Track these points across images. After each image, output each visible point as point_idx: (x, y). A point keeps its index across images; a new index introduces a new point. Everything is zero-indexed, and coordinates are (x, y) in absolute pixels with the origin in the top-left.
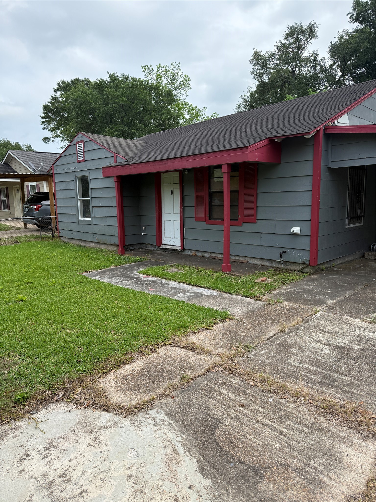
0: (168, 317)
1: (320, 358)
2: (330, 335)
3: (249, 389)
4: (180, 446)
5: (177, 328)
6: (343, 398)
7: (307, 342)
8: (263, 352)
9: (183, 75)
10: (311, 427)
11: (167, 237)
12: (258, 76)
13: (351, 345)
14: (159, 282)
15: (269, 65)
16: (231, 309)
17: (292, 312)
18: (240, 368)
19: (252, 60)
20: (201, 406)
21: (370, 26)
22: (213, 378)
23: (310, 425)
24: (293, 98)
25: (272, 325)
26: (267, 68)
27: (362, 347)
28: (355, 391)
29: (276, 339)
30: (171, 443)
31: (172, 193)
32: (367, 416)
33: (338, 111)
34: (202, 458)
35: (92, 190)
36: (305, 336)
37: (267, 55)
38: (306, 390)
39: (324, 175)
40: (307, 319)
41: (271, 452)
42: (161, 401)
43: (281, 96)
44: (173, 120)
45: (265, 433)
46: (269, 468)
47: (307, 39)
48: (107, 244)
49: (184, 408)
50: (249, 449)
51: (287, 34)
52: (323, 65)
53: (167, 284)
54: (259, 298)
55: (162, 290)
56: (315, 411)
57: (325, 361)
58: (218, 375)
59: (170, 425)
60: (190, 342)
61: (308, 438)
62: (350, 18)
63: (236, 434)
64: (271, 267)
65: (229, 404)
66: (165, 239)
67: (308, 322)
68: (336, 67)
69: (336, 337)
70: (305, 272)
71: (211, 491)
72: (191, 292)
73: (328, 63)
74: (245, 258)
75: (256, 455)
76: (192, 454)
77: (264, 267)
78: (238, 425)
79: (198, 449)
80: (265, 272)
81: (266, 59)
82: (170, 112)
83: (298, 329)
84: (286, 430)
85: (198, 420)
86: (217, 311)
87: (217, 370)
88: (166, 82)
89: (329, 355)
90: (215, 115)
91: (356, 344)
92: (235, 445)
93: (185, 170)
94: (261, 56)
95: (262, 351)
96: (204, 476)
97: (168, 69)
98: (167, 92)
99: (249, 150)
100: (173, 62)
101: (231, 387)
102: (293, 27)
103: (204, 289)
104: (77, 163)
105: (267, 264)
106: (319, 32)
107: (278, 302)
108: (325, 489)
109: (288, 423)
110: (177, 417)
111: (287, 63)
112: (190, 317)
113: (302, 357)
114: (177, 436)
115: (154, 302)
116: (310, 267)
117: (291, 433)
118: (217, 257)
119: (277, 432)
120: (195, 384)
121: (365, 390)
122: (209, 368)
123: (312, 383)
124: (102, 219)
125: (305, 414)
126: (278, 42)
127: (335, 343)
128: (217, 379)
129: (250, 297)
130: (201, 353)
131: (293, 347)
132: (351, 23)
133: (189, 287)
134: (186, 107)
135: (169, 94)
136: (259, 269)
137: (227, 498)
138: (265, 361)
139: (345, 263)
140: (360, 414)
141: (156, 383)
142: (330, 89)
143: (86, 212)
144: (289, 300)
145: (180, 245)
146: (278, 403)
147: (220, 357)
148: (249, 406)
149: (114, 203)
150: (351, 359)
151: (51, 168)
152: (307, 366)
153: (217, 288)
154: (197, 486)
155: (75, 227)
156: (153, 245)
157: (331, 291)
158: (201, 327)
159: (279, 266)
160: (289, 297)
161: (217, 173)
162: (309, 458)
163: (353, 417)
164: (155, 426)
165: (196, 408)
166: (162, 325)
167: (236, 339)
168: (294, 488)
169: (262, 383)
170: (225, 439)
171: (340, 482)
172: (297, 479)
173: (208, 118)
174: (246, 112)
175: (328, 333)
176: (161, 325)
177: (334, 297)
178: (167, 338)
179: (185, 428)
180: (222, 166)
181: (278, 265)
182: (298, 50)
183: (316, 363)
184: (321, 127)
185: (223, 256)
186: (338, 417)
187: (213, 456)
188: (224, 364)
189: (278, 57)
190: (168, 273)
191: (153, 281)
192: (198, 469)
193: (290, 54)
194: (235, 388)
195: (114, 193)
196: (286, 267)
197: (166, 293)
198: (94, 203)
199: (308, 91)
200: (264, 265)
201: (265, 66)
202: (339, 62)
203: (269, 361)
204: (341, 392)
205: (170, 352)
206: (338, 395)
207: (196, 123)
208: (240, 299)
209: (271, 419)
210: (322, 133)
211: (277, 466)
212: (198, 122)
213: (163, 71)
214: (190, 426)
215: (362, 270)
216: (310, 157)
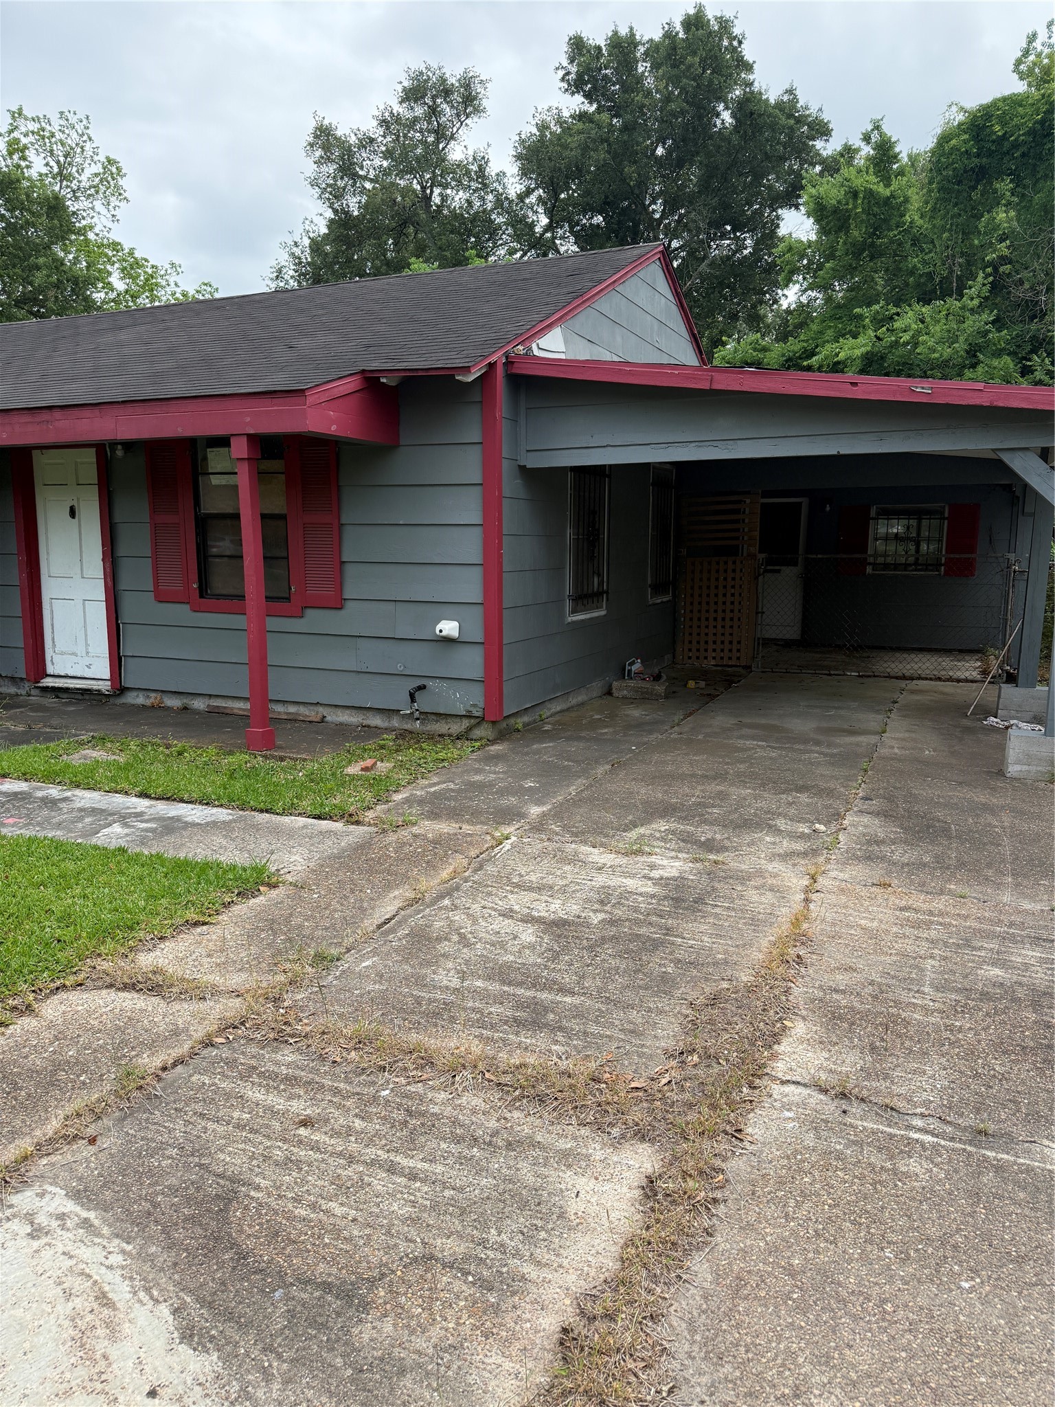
0: (70, 901)
1: (512, 958)
2: (535, 895)
3: (325, 1072)
4: (118, 1279)
5: (103, 933)
6: (567, 1051)
7: (480, 920)
8: (364, 964)
9: (102, 158)
10: (490, 1144)
11: (62, 653)
12: (331, 193)
13: (583, 915)
14: (40, 794)
15: (362, 168)
16: (273, 857)
17: (443, 847)
18: (301, 1020)
19: (311, 145)
20: (183, 1148)
21: (610, 109)
22: (218, 1063)
23: (488, 1139)
24: (428, 270)
25: (389, 887)
26: (354, 176)
27: (608, 916)
28: (593, 1028)
29: (400, 923)
30: (89, 1276)
31: (73, 513)
32: (620, 1086)
33: (537, 317)
34: (188, 1300)
36: (474, 906)
37: (353, 140)
38: (476, 1048)
39: (511, 485)
40: (478, 859)
41: (388, 1233)
42: (53, 1158)
43: (396, 258)
44: (73, 290)
45: (370, 1185)
46: (383, 1275)
47: (458, 115)
49: (129, 1165)
50: (327, 1240)
51: (404, 89)
52: (501, 191)
53: (65, 799)
54: (355, 818)
55: (48, 820)
56: (500, 1099)
57: (524, 964)
58: (234, 1051)
59: (86, 1224)
60: (145, 970)
61: (484, 1174)
62: (563, 79)
63: (290, 1205)
64: (388, 730)
65: (268, 1126)
66: (56, 658)
67: (480, 868)
68: (534, 201)
69: (549, 899)
70: (474, 737)
71: (216, 1386)
72: (146, 817)
73: (514, 187)
74: (316, 708)
75: (347, 1252)
76: (155, 1293)
77: (369, 732)
78: (296, 1178)
79: (176, 1277)
80: (371, 744)
81: (351, 151)
82: (62, 264)
83: (457, 888)
84: (426, 1166)
85: (174, 1190)
86: (233, 868)
87: (231, 1037)
88: (44, 170)
89: (532, 947)
90: (209, 289)
91: (595, 911)
92: (288, 1239)
93: (114, 444)
94: (337, 139)
95: (364, 961)
96: (195, 1349)
97: (48, 127)
98: (47, 199)
99: (310, 400)
100: (66, 111)
101: (274, 1076)
102: (421, 73)
103: (190, 806)
105: (377, 721)
106: (490, 100)
107: (406, 824)
108: (525, 1293)
109: (433, 1144)
110: (108, 1195)
111: (411, 171)
112: (144, 894)
113: (467, 962)
114: (110, 1253)
115: (21, 859)
116: (485, 725)
117: (439, 1169)
118: (232, 709)
119: (403, 1175)
120: (164, 1089)
121: (617, 1022)
122: (209, 1035)
123: (493, 1027)
125: (474, 1112)
126: (382, 107)
127: (546, 914)
128: (231, 1063)
129: (331, 818)
130: (183, 997)
131: (446, 939)
132: (565, 92)
133: (142, 804)
134: (114, 256)
135: (55, 207)
136: (355, 738)
137: (265, 1394)
138: (371, 987)
139: (568, 710)
140: (604, 1086)
141: (34, 1106)
142: (522, 257)
144: (434, 815)
145: (108, 676)
146: (406, 1096)
147: (240, 999)
148: (327, 1121)
150: (583, 948)
152: (479, 983)
153: (231, 800)
154: (175, 1382)
156: (13, 680)
157: (538, 782)
158: (181, 921)
159: (408, 726)
160: (436, 808)
161: (216, 460)
162: (486, 1227)
163: (590, 1097)
164: (33, 1238)
165: (169, 1157)
166: (51, 928)
167: (290, 940)
168: (449, 1313)
169: (362, 1049)
170: (257, 1227)
171: (560, 1266)
172: (458, 1286)
173: (184, 295)
174: (302, 293)
175: (531, 889)
176: (48, 930)
177: (543, 797)
178: (69, 965)
179: (133, 1223)
180: (233, 440)
181: (407, 723)
182: (438, 141)
183: (500, 973)
184: (498, 357)
185: (248, 706)
186: (555, 1104)
187: (223, 1284)
188: (253, 1016)
189: (384, 149)
190: (68, 766)
191: (16, 794)
192: (176, 1335)
193: (416, 147)
194: (286, 1078)
196: (429, 728)
197: (63, 829)
199: (467, 254)
200: (369, 726)
201: (348, 168)
202: (541, 191)
203: (381, 987)
204: (560, 1039)
205: (80, 1008)
206: (554, 1047)
207: (149, 305)
208: (301, 824)
209: (385, 1145)
210: (500, 372)
211: (404, 1267)
212: (157, 304)
213: (33, 133)
214: (149, 1214)
215: (606, 727)
216: (475, 435)
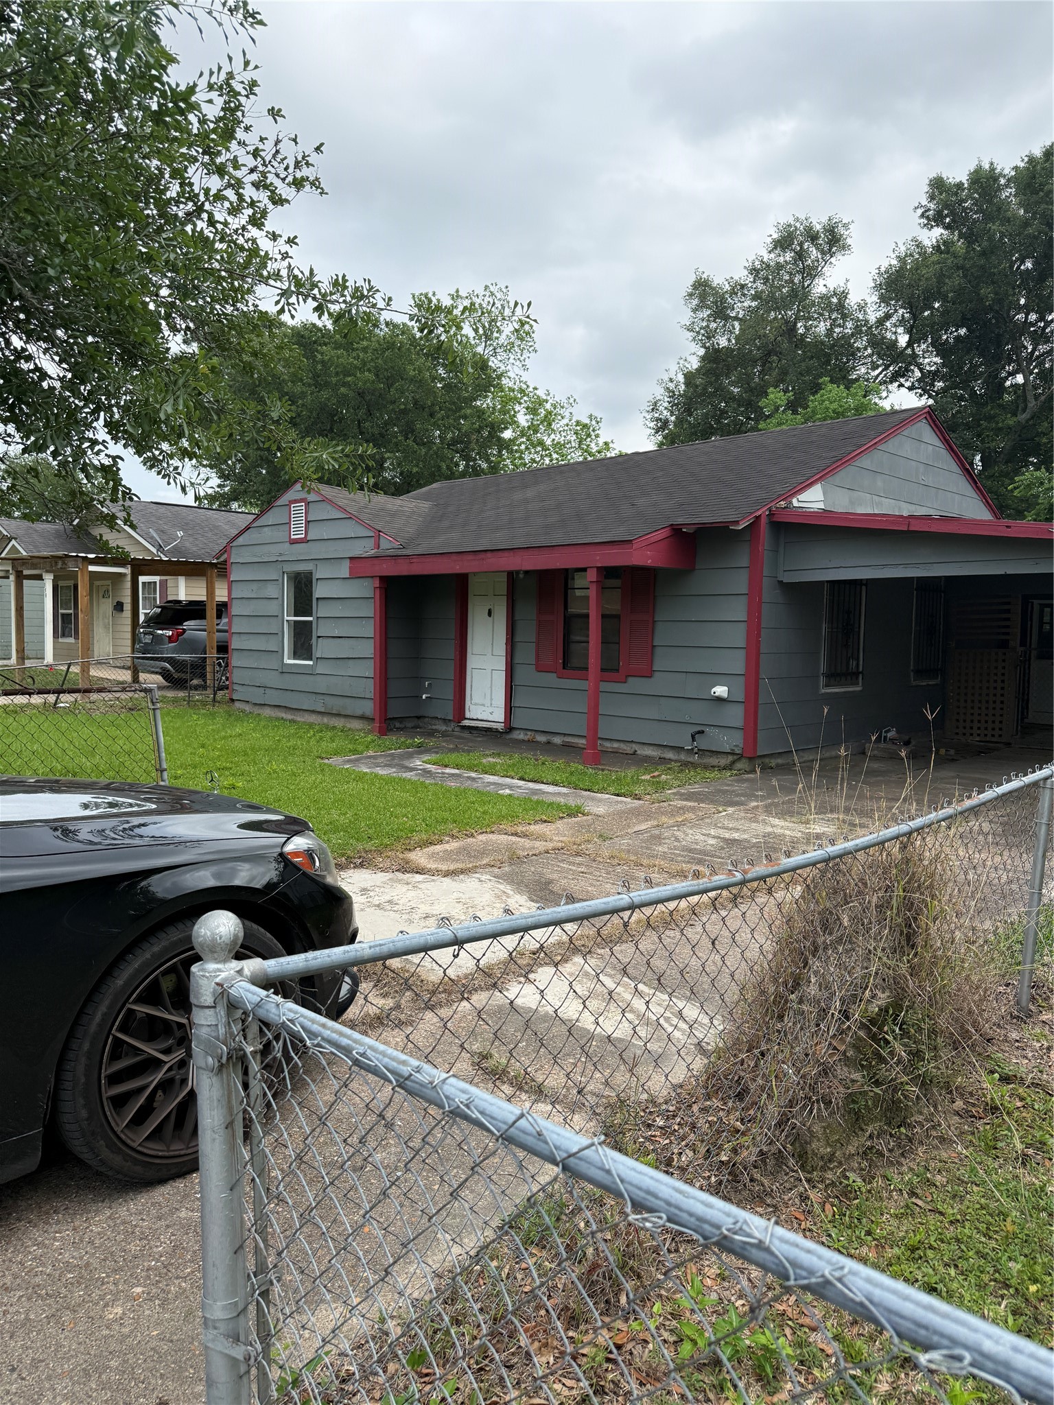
2: (727, 831)
4: (509, 891)
5: (502, 818)
7: (690, 835)
8: (624, 841)
11: (476, 704)
13: (749, 839)
14: (466, 775)
15: (732, 310)
16: (588, 806)
17: (684, 810)
19: (690, 296)
20: (534, 872)
25: (646, 820)
26: (726, 318)
29: (647, 832)
31: (490, 614)
33: (800, 479)
34: (533, 896)
35: (320, 602)
36: (689, 831)
37: (726, 288)
39: (769, 594)
40: (703, 816)
42: (485, 869)
47: (824, 255)
48: (346, 716)
51: (774, 241)
53: (479, 778)
54: (638, 797)
55: (473, 783)
57: (704, 849)
58: (557, 855)
59: (498, 882)
60: (522, 831)
62: (922, 216)
64: (675, 760)
66: (472, 707)
67: (702, 819)
68: (893, 323)
69: (734, 833)
70: (736, 768)
72: (522, 788)
73: (874, 313)
74: (631, 745)
77: (663, 760)
78: (576, 882)
80: (661, 766)
81: (724, 297)
83: (684, 824)
85: (530, 879)
86: (566, 806)
87: (556, 852)
93: (518, 572)
94: (712, 288)
97: (478, 301)
98: (475, 361)
99: (635, 546)
100: (492, 284)
103: (547, 785)
104: (288, 544)
105: (669, 754)
107: (667, 801)
116: (744, 760)
118: (577, 743)
120: (527, 860)
122: (547, 850)
124: (338, 662)
126: (752, 259)
127: (728, 837)
128: (556, 858)
129: (624, 796)
130: (537, 840)
131: (668, 839)
132: (924, 227)
133: (521, 783)
135: (481, 366)
136: (653, 763)
141: (477, 857)
143: (303, 646)
144: (689, 800)
145: (503, 720)
147: (562, 843)
149: (369, 629)
150: (740, 848)
151: (225, 550)
152: (677, 852)
153: (569, 784)
155: (273, 680)
156: (445, 721)
157: (766, 793)
158: (539, 820)
159: (690, 759)
160: (689, 797)
161: (579, 581)
164: (480, 882)
167: (589, 831)
169: (613, 859)
175: (726, 828)
180: (589, 570)
181: (688, 756)
182: (804, 280)
183: (690, 850)
184: (763, 512)
185: (586, 742)
187: (545, 895)
188: (567, 847)
189: (753, 292)
190: (480, 764)
191: (453, 774)
195: (369, 610)
196: (703, 760)
197: (480, 787)
198: (322, 629)
200: (662, 757)
201: (721, 312)
205: (495, 839)
208: (606, 797)
210: (764, 521)
216: (745, 561)
